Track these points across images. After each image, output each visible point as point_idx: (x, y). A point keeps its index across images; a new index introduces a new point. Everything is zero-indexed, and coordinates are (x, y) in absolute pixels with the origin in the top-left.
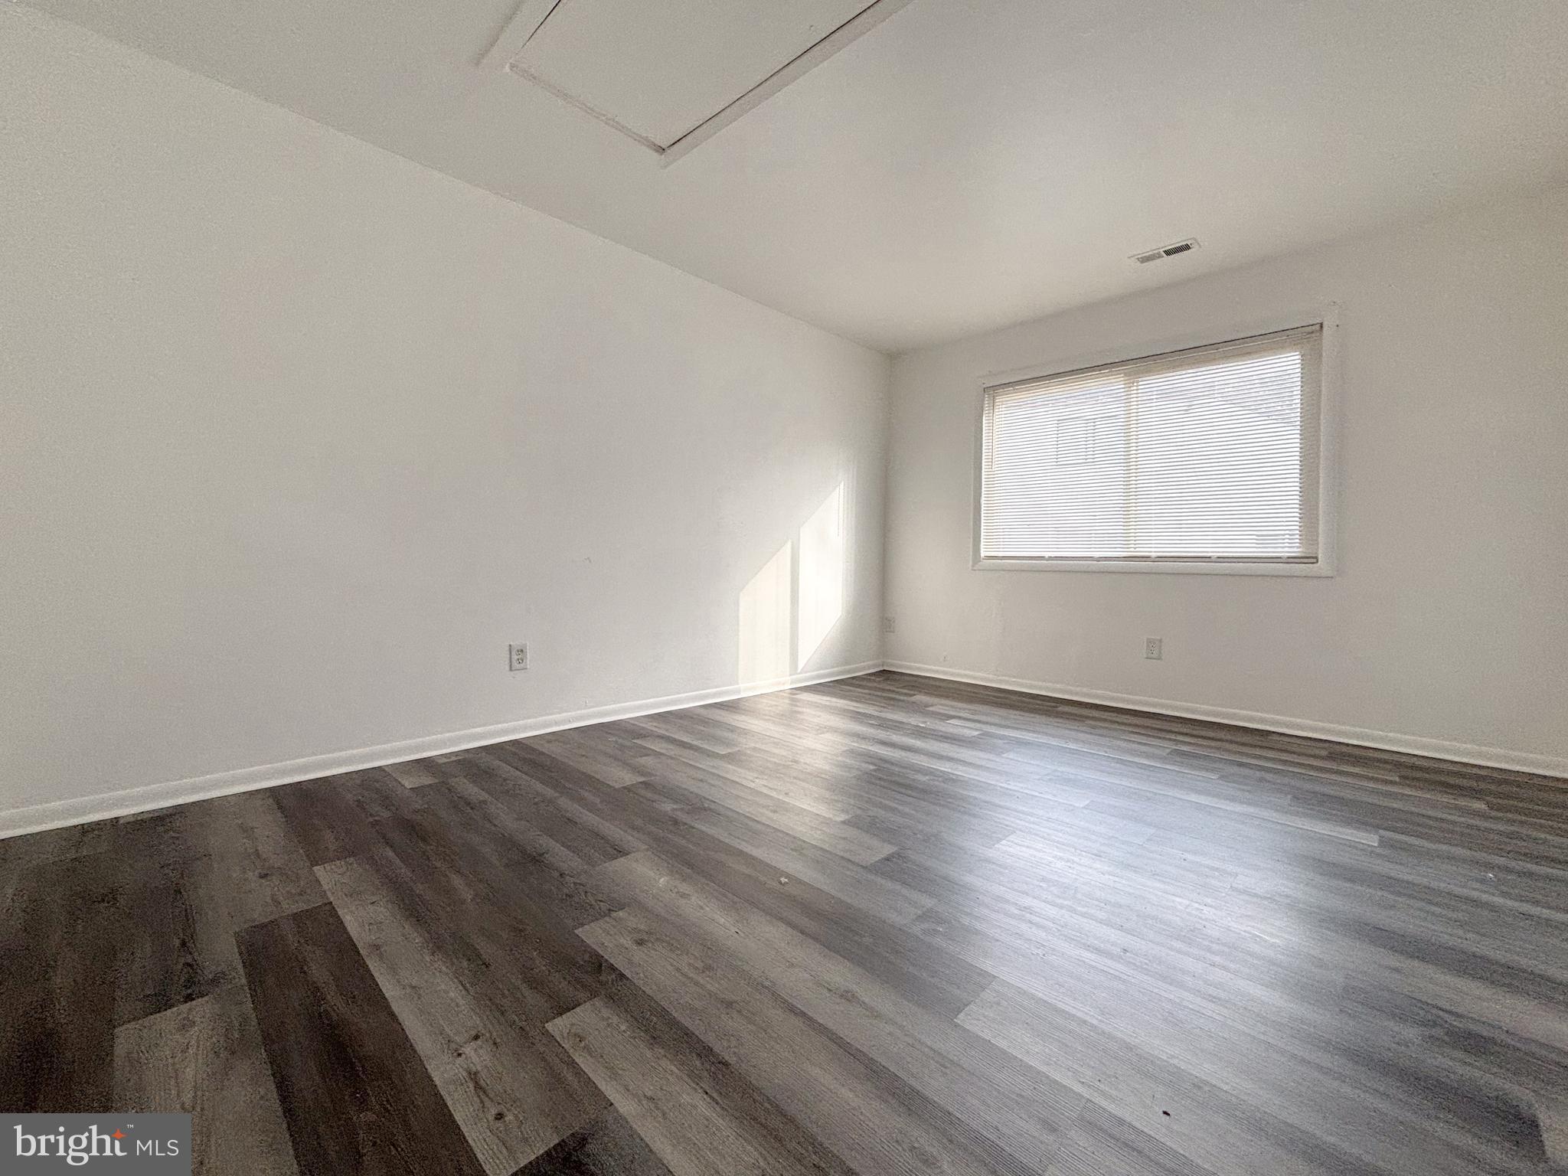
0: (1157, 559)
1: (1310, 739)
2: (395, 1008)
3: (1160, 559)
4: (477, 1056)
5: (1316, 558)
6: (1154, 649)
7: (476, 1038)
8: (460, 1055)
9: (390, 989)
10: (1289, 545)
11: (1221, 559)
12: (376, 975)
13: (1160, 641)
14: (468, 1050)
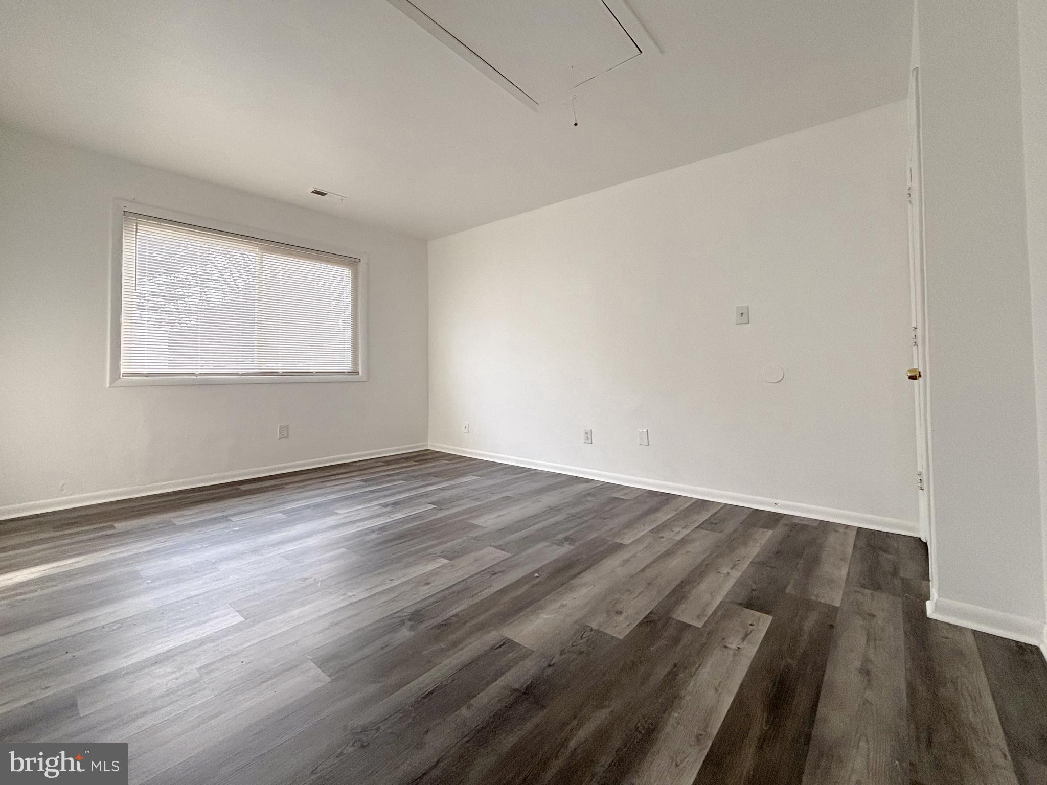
0: (282, 374)
1: (362, 461)
2: (735, 690)
3: (284, 374)
4: (734, 643)
5: (358, 372)
6: (285, 432)
7: (726, 647)
8: (739, 648)
9: (728, 701)
10: (347, 366)
11: (318, 373)
12: (724, 715)
13: (288, 426)
14: (734, 646)
